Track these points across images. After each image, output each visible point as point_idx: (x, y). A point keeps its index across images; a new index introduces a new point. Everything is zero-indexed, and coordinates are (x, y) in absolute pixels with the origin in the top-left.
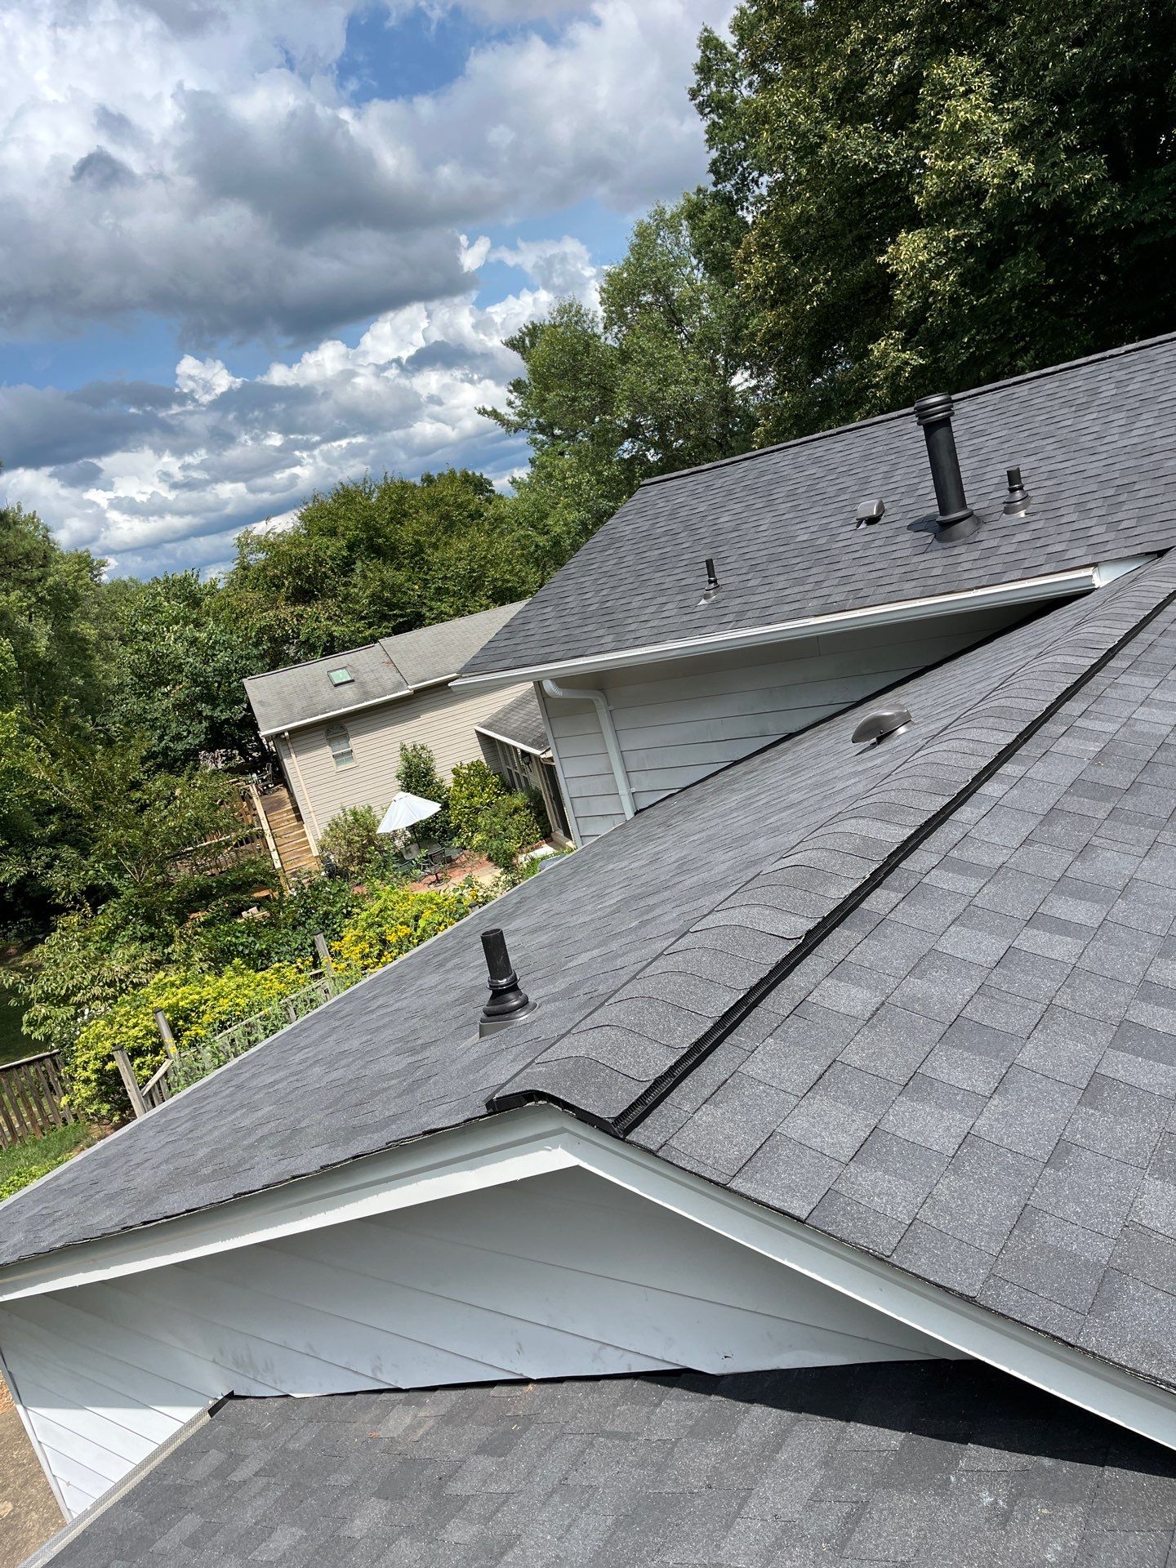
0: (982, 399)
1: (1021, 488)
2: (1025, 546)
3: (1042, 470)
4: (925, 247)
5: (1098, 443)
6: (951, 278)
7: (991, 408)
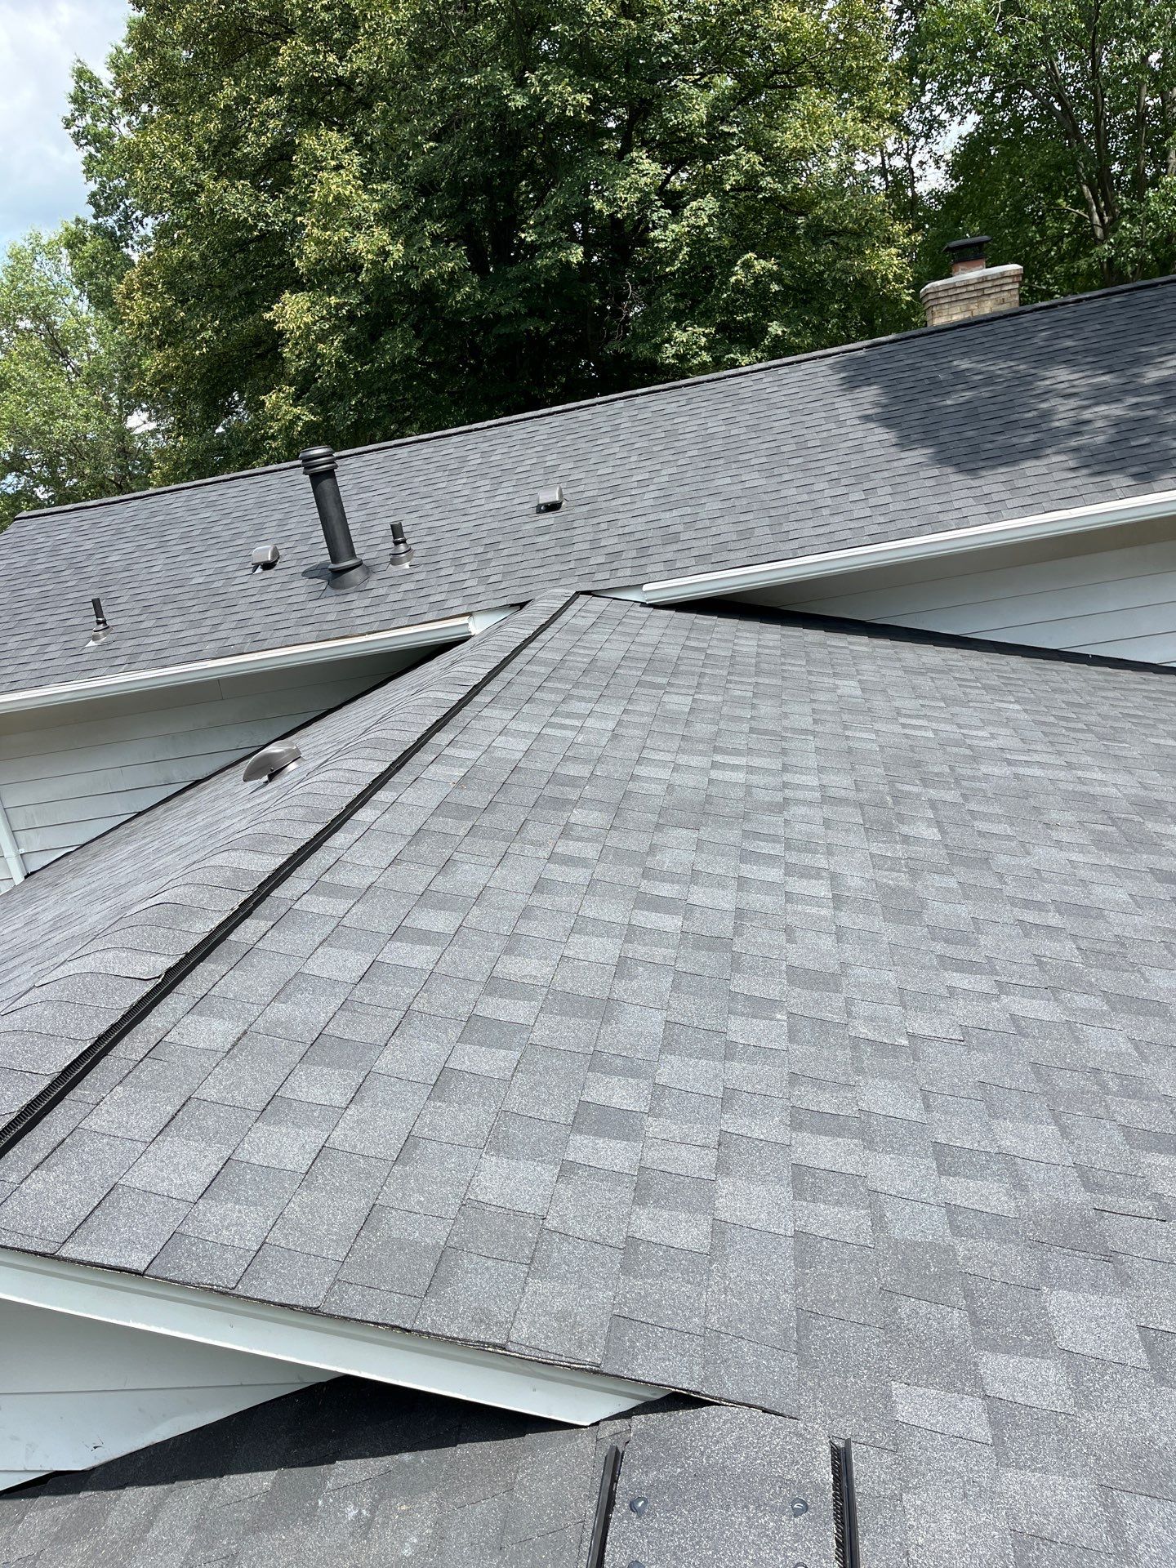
0: (367, 457)
1: (404, 542)
2: (410, 595)
3: (423, 526)
4: (309, 310)
5: (469, 505)
6: (336, 343)
7: (376, 466)
